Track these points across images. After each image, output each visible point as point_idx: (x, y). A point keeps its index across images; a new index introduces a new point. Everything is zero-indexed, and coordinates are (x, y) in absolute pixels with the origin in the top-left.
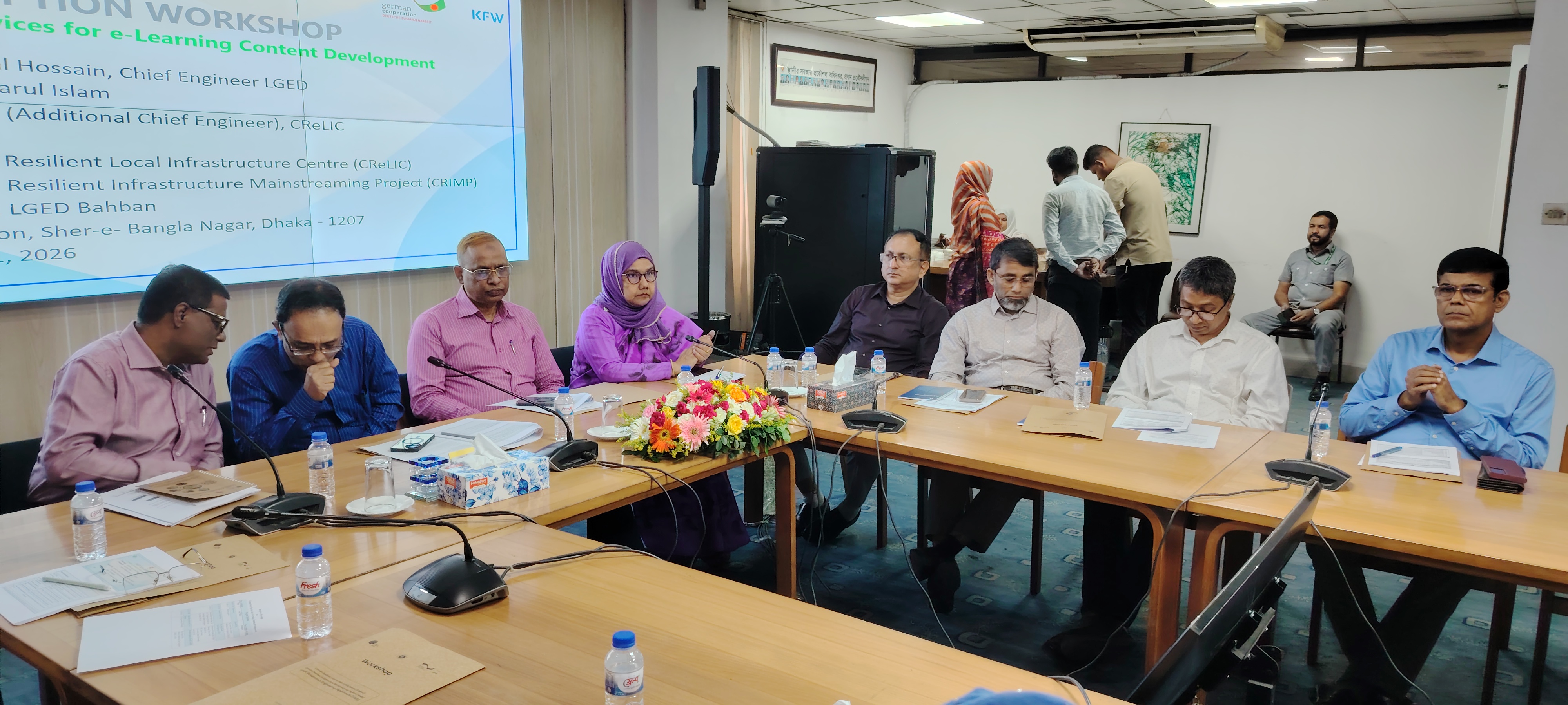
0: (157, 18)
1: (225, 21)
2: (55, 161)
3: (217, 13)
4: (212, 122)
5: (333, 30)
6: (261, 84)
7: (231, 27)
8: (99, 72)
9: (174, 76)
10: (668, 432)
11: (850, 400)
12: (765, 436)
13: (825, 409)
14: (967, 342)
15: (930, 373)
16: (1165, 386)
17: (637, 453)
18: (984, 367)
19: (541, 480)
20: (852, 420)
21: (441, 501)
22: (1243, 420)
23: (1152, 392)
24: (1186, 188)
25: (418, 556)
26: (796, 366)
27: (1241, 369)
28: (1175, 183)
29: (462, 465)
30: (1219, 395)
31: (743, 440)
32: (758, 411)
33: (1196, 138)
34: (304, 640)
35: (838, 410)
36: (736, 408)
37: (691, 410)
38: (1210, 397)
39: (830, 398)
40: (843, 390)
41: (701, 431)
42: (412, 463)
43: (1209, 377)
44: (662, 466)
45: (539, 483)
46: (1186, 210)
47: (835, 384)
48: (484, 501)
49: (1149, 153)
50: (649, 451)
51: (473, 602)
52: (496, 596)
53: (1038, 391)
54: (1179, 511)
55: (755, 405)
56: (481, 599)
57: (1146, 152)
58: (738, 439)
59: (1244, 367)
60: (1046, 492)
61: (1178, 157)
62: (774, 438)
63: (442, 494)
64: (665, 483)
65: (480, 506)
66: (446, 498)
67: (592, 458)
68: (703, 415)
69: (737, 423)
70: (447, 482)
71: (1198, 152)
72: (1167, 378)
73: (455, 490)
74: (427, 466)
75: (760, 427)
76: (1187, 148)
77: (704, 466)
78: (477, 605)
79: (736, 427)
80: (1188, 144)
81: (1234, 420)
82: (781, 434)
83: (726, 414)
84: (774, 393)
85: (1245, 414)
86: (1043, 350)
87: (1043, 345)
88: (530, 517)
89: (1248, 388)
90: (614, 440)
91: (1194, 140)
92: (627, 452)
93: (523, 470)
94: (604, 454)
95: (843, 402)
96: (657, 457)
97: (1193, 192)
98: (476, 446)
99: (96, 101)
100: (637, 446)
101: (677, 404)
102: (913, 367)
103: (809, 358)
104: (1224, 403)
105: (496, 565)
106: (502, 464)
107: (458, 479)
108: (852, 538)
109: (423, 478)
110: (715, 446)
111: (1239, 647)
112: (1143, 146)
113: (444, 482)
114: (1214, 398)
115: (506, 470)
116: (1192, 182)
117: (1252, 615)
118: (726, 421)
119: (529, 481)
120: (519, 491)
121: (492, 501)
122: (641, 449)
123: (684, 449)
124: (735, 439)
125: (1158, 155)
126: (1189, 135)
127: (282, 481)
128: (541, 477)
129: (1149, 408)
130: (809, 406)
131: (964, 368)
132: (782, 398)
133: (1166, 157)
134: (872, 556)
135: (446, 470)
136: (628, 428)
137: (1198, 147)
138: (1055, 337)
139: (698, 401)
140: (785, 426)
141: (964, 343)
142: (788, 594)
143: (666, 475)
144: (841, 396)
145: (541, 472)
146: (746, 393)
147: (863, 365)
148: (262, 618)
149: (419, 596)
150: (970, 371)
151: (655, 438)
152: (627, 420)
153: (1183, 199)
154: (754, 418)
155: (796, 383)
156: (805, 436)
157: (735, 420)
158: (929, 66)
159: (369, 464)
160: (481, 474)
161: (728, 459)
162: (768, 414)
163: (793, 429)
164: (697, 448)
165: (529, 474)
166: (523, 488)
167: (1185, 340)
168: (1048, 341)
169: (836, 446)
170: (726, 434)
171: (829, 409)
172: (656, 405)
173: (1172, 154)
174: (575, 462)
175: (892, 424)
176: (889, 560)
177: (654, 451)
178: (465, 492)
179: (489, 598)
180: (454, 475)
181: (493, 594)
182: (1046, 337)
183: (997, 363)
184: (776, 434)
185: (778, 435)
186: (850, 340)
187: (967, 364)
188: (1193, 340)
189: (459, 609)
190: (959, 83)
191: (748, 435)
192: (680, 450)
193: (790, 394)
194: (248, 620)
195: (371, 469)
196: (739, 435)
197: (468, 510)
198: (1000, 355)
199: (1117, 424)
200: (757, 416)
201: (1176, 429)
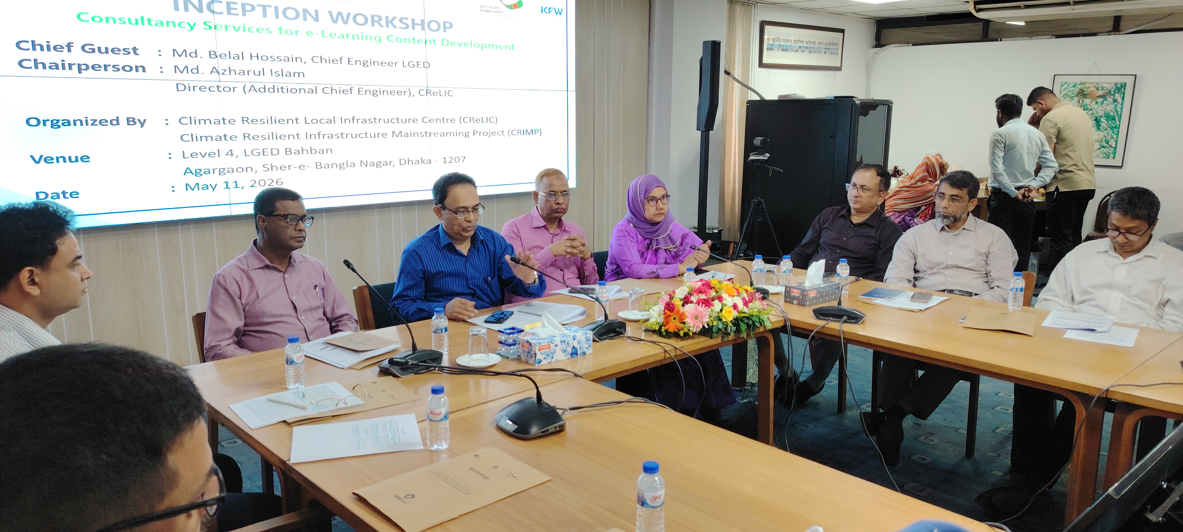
0: (335, 21)
1: (378, 22)
2: (271, 120)
3: (373, 17)
4: (368, 92)
5: (447, 26)
6: (400, 65)
7: (381, 26)
8: (299, 60)
9: (345, 61)
10: (677, 317)
11: (819, 298)
12: (751, 323)
13: (799, 304)
14: (916, 254)
15: (885, 278)
16: (1090, 293)
17: (654, 331)
18: (930, 274)
19: (587, 348)
20: (820, 313)
21: (519, 359)
22: (1160, 323)
23: (1077, 298)
24: (1112, 128)
25: (504, 397)
26: (775, 270)
27: (1159, 281)
28: (1102, 124)
29: (533, 334)
30: (1138, 302)
31: (734, 325)
32: (746, 304)
33: (1122, 86)
34: (431, 451)
35: (809, 305)
36: (729, 301)
37: (695, 301)
38: (1131, 304)
39: (803, 295)
40: (814, 289)
41: (702, 317)
42: (499, 331)
43: (1130, 287)
44: (673, 342)
45: (586, 350)
46: (1111, 147)
47: (807, 284)
48: (548, 361)
49: (1079, 100)
50: (663, 330)
51: (542, 432)
52: (558, 429)
53: (976, 294)
54: (1099, 397)
55: (743, 299)
56: (548, 430)
57: (1076, 99)
58: (730, 324)
59: (1163, 279)
60: (981, 376)
61: (1105, 102)
62: (758, 324)
63: (519, 354)
64: (675, 355)
65: (545, 364)
66: (522, 357)
67: (621, 333)
68: (704, 305)
69: (730, 312)
70: (523, 346)
71: (1123, 98)
72: (1092, 287)
73: (529, 352)
74: (509, 334)
75: (748, 316)
76: (1114, 95)
77: (703, 343)
78: (545, 435)
79: (729, 316)
80: (1115, 92)
81: (1152, 324)
82: (763, 322)
83: (721, 305)
84: (758, 290)
85: (1162, 318)
86: (981, 261)
87: (981, 257)
88: (579, 373)
89: (1166, 296)
90: (637, 321)
91: (1120, 88)
92: (647, 330)
93: (574, 339)
94: (630, 330)
95: (813, 299)
96: (669, 335)
97: (1118, 132)
98: (542, 321)
99: (296, 79)
100: (654, 326)
101: (684, 296)
102: (871, 272)
103: (786, 263)
104: (1144, 309)
105: (557, 407)
106: (560, 335)
107: (530, 344)
108: (817, 404)
109: (507, 343)
110: (712, 329)
111: (1151, 511)
112: (1073, 94)
113: (521, 346)
114: (1134, 305)
115: (563, 339)
116: (1118, 123)
117: (1165, 486)
118: (721, 310)
119: (578, 348)
120: (571, 355)
121: (553, 361)
122: (657, 328)
123: (689, 330)
124: (728, 324)
125: (1087, 101)
126: (1116, 84)
127: (415, 341)
128: (587, 346)
129: (1074, 311)
130: (786, 301)
131: (913, 274)
132: (765, 294)
133: (1094, 102)
134: (833, 419)
135: (522, 338)
136: (648, 312)
137: (1124, 93)
138: (991, 250)
139: (700, 295)
140: (767, 316)
141: (914, 254)
142: (767, 442)
143: (676, 348)
144: (812, 295)
145: (587, 342)
146: (737, 290)
147: (830, 270)
148: (404, 434)
149: (506, 425)
150: (918, 277)
151: (668, 321)
152: (647, 307)
153: (1109, 137)
154: (743, 309)
155: (776, 283)
156: (782, 324)
157: (728, 310)
158: (888, 33)
159: (472, 331)
160: (546, 342)
161: (722, 339)
162: (754, 306)
163: (773, 319)
164: (699, 329)
165: (579, 343)
166: (574, 353)
167: (1110, 255)
168: (985, 253)
169: (809, 333)
170: (721, 320)
171: (802, 303)
172: (669, 297)
173: (1100, 100)
174: (610, 335)
175: (854, 318)
176: (847, 422)
177: (666, 331)
178: (535, 354)
179: (553, 430)
180: (528, 341)
181: (555, 428)
182: (983, 250)
183: (941, 271)
184: (760, 322)
185: (761, 322)
186: (819, 250)
187: (916, 271)
188: (1117, 255)
189: (533, 436)
190: (913, 45)
191: (738, 321)
192: (686, 331)
193: (771, 291)
194: (395, 434)
195: (473, 335)
196: (731, 322)
197: (537, 366)
198: (944, 264)
199: (1045, 323)
200: (745, 307)
201: (1098, 329)
